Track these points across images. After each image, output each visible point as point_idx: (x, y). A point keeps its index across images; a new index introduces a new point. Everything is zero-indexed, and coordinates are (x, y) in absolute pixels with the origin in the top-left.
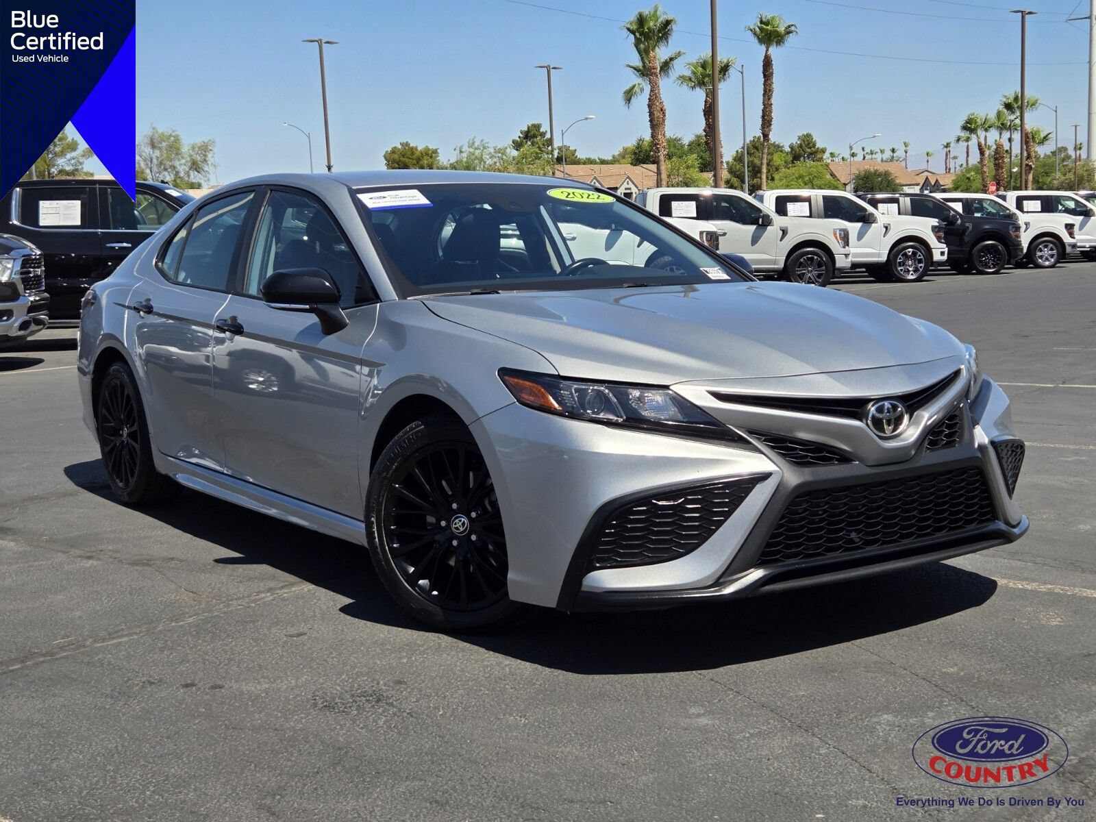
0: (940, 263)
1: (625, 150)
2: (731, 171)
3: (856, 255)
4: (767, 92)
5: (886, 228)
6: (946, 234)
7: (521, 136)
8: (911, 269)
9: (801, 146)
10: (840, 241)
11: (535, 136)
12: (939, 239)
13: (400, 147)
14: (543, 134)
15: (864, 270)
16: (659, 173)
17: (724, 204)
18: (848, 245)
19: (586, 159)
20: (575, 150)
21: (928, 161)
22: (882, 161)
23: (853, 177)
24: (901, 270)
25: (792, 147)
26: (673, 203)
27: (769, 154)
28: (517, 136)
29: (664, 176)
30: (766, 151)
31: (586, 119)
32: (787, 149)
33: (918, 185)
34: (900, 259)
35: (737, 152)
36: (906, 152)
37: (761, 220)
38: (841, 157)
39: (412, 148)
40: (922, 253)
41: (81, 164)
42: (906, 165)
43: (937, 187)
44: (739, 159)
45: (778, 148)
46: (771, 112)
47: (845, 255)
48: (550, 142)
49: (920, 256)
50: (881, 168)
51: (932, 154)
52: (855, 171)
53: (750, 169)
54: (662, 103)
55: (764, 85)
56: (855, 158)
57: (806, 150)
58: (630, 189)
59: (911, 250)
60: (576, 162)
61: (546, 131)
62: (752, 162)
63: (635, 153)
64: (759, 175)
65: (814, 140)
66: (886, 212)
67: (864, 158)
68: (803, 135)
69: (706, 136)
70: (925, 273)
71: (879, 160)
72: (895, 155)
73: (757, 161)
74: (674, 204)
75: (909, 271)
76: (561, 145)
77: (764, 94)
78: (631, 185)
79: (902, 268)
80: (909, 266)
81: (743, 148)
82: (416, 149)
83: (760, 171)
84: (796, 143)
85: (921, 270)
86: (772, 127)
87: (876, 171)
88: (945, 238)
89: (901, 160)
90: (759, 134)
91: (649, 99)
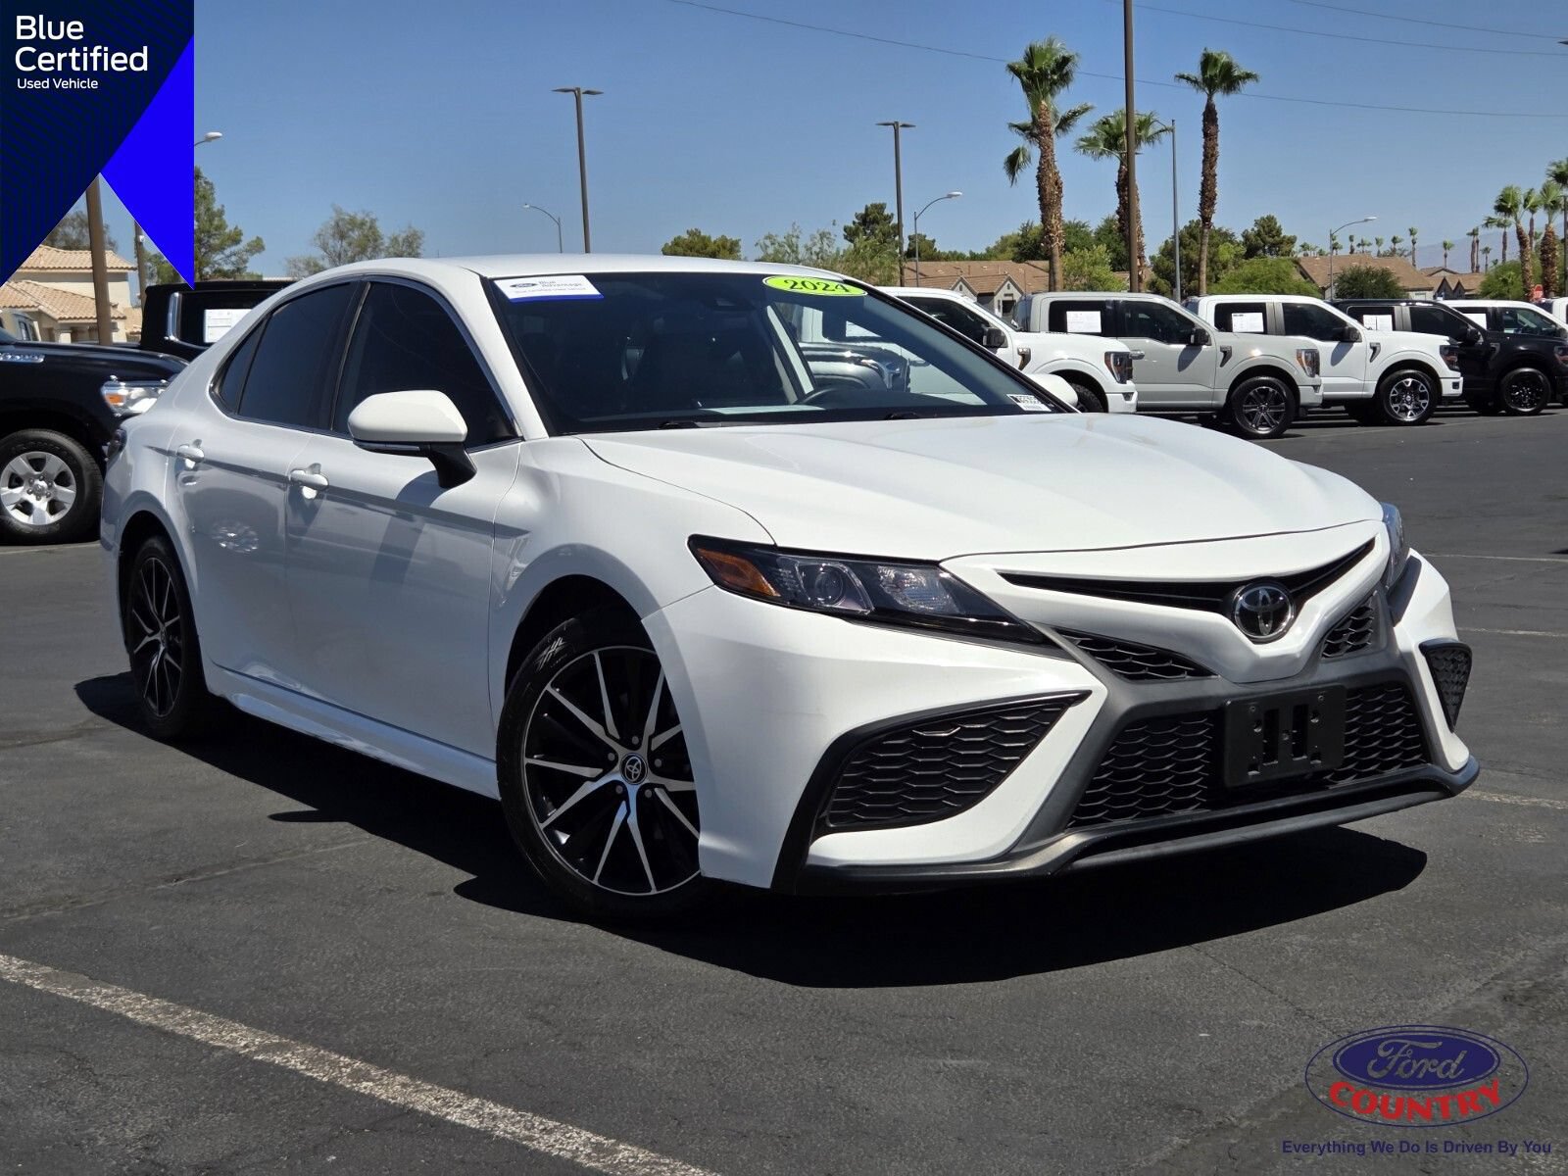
0: (1451, 399)
1: (1004, 240)
2: (1157, 269)
3: (1329, 387)
4: (1209, 158)
5: (1374, 349)
6: (1460, 357)
7: (857, 221)
8: (1409, 407)
9: (1258, 234)
10: (1306, 367)
11: (875, 221)
12: (1450, 365)
13: (686, 236)
14: (889, 218)
15: (1342, 408)
16: (1051, 271)
17: (1142, 316)
18: (1318, 373)
19: (950, 252)
20: (934, 241)
21: (1446, 256)
22: (1379, 255)
23: (1335, 278)
24: (1396, 408)
25: (1246, 236)
26: (1068, 313)
27: (1211, 245)
28: (850, 220)
29: (1059, 277)
30: (1207, 240)
31: (950, 196)
32: (1240, 239)
33: (1430, 289)
34: (1394, 392)
35: (1166, 242)
36: (1414, 243)
37: (1192, 337)
38: (1318, 250)
39: (704, 238)
40: (1425, 384)
41: (245, 261)
42: (1414, 261)
43: (1459, 293)
44: (1168, 252)
45: (1226, 237)
46: (1215, 186)
47: (1314, 386)
48: (898, 229)
49: (1423, 388)
50: (1377, 266)
51: (1452, 246)
52: (1336, 269)
53: (1184, 266)
54: (1058, 173)
55: (1205, 147)
56: (1340, 252)
57: (1266, 240)
58: (1011, 295)
59: (1410, 380)
60: (935, 257)
61: (892, 214)
62: (1187, 256)
63: (1018, 245)
64: (1196, 275)
65: (1278, 225)
66: (1374, 327)
67: (1352, 251)
68: (1263, 219)
69: (1120, 220)
70: (1429, 413)
71: (1374, 254)
72: (1398, 246)
73: (1194, 256)
74: (1071, 315)
75: (1407, 410)
76: (912, 233)
77: (1204, 161)
78: (1013, 290)
79: (1397, 405)
80: (1407, 403)
81: (1174, 237)
82: (710, 238)
83: (1198, 270)
84: (1253, 230)
85: (1425, 408)
86: (1216, 207)
87: (1369, 270)
88: (1458, 364)
89: (1406, 253)
90: (1197, 217)
91: (1039, 168)
